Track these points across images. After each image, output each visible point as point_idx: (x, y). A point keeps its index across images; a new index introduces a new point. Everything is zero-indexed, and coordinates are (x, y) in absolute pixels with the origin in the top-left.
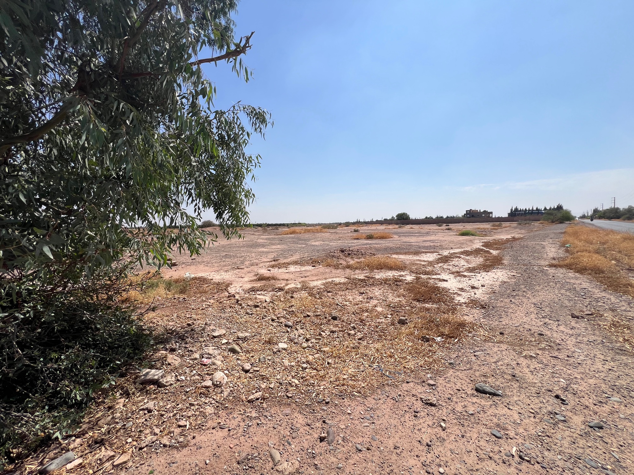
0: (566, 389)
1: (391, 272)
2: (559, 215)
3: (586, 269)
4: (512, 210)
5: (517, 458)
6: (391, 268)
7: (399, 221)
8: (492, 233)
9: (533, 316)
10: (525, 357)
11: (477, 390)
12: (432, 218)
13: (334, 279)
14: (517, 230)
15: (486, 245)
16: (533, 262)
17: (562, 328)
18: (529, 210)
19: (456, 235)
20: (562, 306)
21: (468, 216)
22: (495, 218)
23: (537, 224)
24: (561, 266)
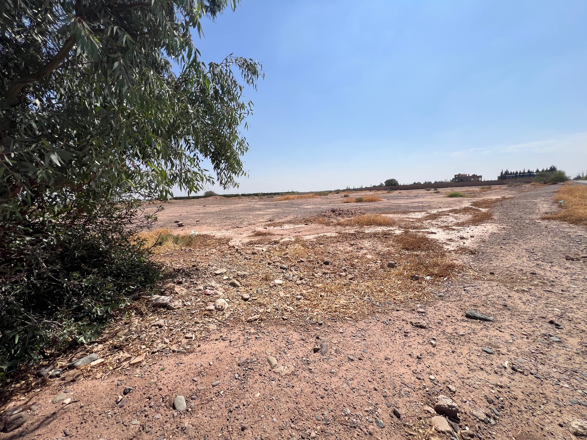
0: (560, 317)
1: (380, 227)
2: (552, 176)
3: (581, 220)
4: (502, 173)
5: (509, 370)
6: (380, 225)
7: (388, 187)
8: (481, 195)
9: (525, 259)
10: (517, 291)
11: (468, 316)
12: (420, 184)
13: (325, 234)
14: (507, 191)
15: (475, 204)
16: (524, 216)
17: (555, 268)
18: (520, 173)
19: (445, 197)
20: (555, 251)
21: (457, 180)
22: (485, 181)
23: (528, 186)
24: (554, 219)
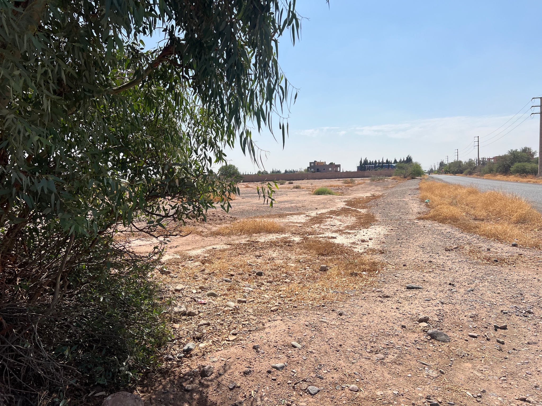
2: (410, 169)
3: (446, 219)
4: (361, 162)
6: (268, 231)
9: (421, 253)
10: (426, 272)
11: (408, 288)
12: (266, 173)
13: (214, 247)
14: (373, 187)
15: (349, 203)
16: (403, 217)
17: (441, 257)
18: (379, 163)
20: (437, 245)
21: (312, 170)
22: (343, 172)
23: (390, 180)
24: (427, 219)
